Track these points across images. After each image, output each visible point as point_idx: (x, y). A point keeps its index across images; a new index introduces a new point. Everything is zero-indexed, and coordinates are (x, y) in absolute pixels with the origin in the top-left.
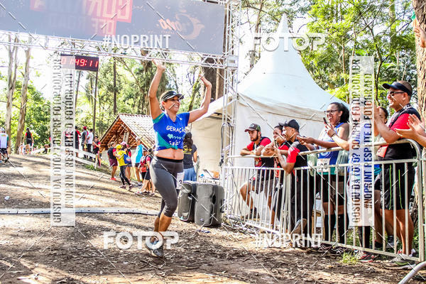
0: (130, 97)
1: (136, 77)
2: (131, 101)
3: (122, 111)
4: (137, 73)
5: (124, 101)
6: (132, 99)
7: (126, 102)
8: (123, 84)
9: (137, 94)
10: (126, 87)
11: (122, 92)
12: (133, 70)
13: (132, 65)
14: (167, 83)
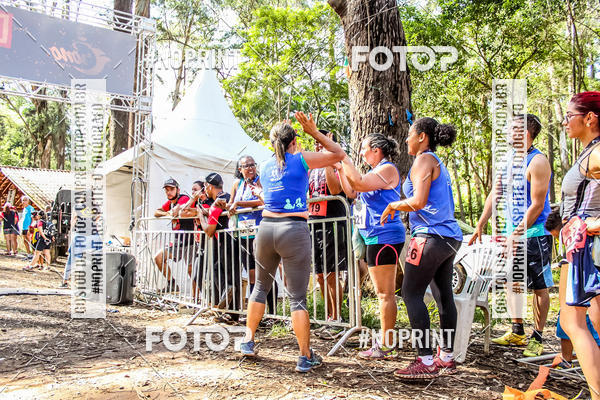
0: (18, 145)
1: (26, 119)
2: (19, 150)
3: (7, 163)
4: (27, 115)
5: (9, 150)
6: (20, 148)
7: (13, 150)
8: (7, 127)
9: (27, 141)
10: (12, 132)
11: (6, 138)
12: (22, 110)
13: (20, 104)
14: (68, 128)
